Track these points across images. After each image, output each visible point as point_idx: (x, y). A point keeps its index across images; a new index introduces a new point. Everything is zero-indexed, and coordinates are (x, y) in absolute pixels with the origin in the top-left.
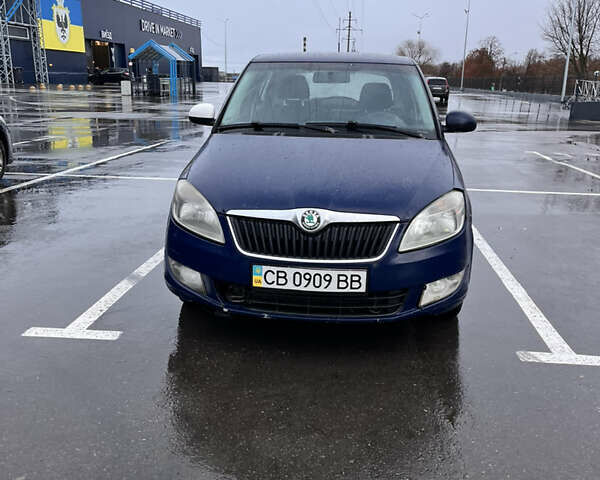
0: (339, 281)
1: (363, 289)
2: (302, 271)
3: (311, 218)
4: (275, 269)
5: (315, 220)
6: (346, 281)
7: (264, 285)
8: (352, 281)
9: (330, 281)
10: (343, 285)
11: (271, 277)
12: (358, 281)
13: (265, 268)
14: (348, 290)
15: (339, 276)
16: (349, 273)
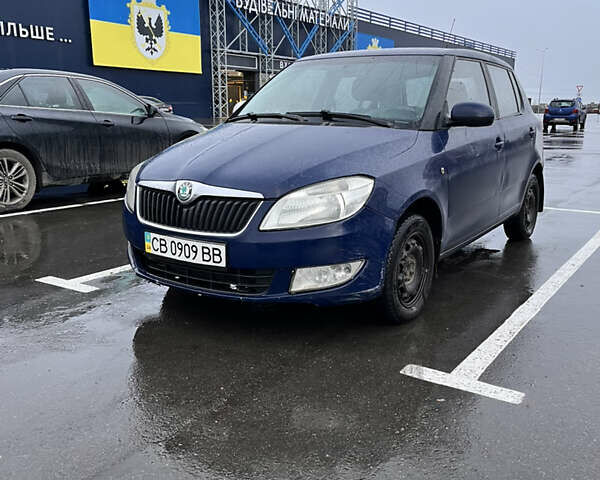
0: (204, 253)
1: (223, 264)
2: (177, 240)
3: (185, 190)
4: (159, 236)
5: (187, 192)
6: (208, 254)
7: (152, 251)
8: (214, 255)
9: (196, 252)
10: (207, 257)
11: (157, 245)
12: (219, 255)
13: (153, 235)
14: (211, 263)
15: (203, 248)
16: (211, 246)
